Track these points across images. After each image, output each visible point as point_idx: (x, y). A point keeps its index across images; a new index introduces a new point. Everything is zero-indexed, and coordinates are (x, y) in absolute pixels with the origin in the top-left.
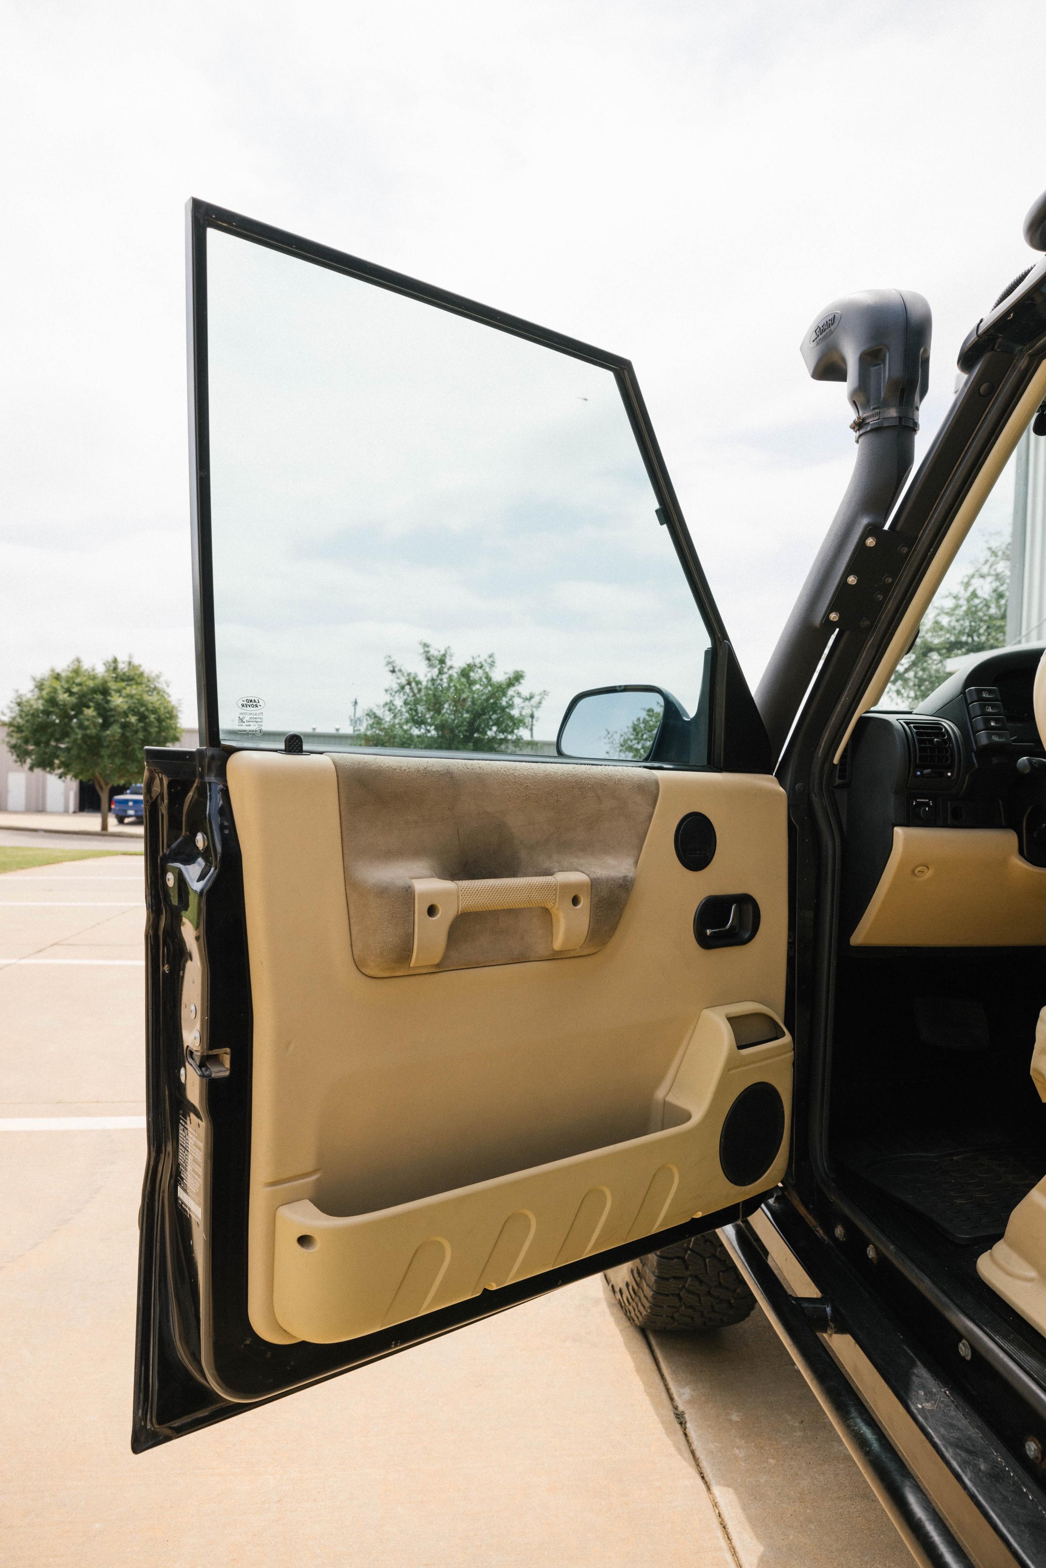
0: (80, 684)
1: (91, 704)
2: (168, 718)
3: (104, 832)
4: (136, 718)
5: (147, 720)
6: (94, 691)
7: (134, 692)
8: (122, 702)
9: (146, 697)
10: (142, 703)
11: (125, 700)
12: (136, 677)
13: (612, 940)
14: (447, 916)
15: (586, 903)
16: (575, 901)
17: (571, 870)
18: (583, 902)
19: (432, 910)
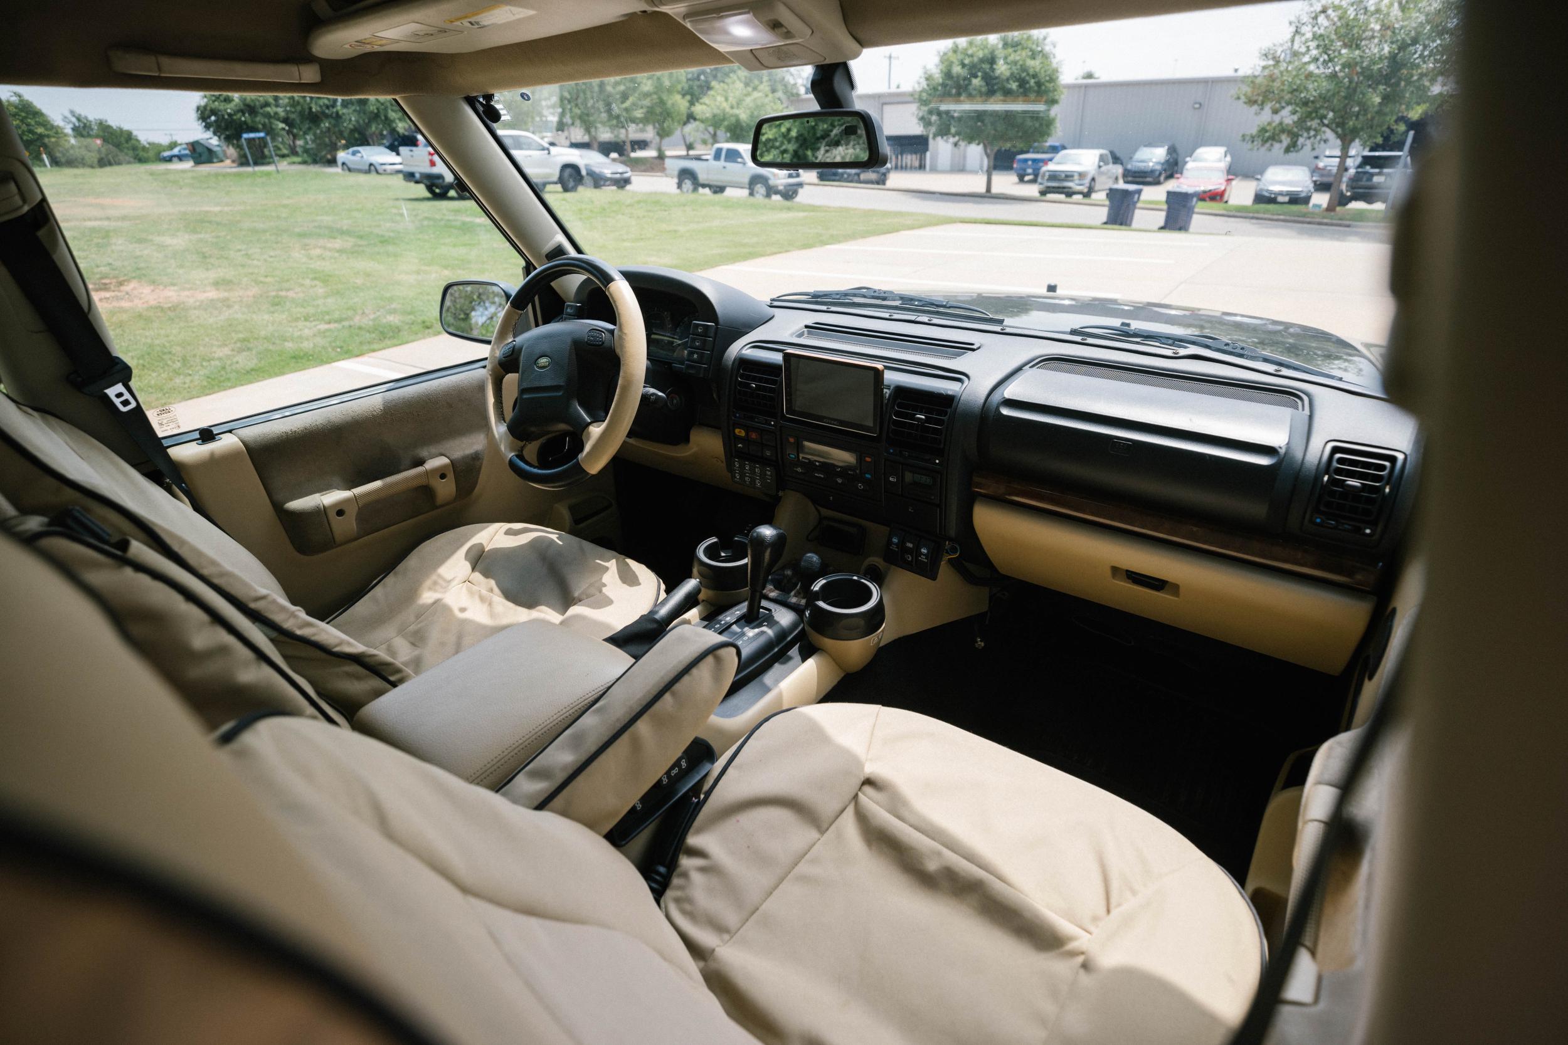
0: (972, 56)
1: (980, 74)
2: (1047, 81)
3: (988, 194)
4: (1017, 84)
5: (1028, 86)
6: (982, 61)
7: (1018, 58)
8: (1005, 70)
9: (1030, 63)
10: (1024, 69)
11: (1009, 66)
12: (1023, 42)
13: (476, 489)
14: (352, 513)
15: (451, 476)
16: (443, 476)
17: (437, 456)
18: (448, 476)
19: (340, 513)
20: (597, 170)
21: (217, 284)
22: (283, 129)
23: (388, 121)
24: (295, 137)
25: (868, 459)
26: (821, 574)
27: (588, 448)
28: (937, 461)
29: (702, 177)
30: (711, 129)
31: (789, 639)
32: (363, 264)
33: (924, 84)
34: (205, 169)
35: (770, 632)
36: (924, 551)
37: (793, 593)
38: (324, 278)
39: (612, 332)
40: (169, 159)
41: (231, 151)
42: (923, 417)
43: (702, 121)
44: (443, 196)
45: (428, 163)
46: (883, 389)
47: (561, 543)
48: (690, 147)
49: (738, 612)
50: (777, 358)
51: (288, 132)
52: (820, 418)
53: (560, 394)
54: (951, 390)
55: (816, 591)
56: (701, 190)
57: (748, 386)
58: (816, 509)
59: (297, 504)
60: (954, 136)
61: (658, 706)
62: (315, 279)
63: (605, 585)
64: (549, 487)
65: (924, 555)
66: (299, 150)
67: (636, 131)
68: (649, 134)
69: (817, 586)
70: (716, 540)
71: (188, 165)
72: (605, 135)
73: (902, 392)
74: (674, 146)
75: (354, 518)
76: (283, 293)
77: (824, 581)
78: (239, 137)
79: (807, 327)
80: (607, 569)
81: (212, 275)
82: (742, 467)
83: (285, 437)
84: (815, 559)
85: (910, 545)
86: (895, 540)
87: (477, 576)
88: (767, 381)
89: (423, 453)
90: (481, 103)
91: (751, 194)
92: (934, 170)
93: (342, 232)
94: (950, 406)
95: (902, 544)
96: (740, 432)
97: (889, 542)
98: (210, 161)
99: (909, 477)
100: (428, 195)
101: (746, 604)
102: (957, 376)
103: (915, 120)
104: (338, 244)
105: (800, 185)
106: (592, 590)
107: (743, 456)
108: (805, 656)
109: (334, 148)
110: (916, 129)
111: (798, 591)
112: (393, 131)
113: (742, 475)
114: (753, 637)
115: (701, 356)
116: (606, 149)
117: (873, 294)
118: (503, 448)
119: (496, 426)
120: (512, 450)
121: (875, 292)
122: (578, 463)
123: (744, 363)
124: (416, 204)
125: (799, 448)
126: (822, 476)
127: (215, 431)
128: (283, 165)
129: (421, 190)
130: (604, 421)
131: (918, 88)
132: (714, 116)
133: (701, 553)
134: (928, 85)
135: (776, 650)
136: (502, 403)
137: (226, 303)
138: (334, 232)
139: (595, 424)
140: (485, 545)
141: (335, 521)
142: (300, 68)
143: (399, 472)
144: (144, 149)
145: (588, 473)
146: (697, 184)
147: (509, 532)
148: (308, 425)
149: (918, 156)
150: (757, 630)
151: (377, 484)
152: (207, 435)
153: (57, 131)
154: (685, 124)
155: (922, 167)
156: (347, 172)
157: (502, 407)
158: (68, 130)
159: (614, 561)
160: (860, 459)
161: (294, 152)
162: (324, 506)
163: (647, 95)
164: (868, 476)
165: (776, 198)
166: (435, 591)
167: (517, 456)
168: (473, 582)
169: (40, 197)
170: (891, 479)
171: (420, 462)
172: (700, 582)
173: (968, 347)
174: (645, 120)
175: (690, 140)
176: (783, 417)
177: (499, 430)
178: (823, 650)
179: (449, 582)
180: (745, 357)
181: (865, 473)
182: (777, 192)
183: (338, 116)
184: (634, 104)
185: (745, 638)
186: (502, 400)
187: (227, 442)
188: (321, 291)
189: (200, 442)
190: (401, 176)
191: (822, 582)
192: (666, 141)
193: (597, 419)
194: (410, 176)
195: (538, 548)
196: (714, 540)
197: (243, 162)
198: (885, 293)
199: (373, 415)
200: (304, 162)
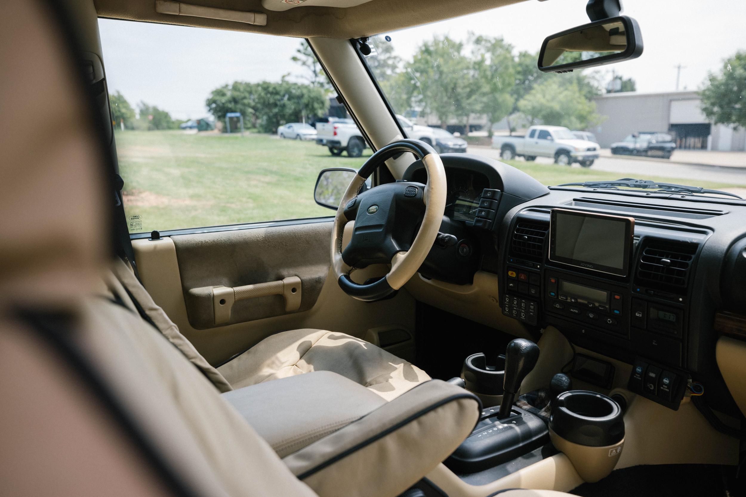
13: (316, 305)
14: (230, 303)
15: (299, 291)
16: (294, 290)
17: (293, 276)
18: (298, 291)
19: (223, 302)
20: (443, 142)
21: (192, 197)
22: (251, 113)
23: (313, 109)
24: (257, 118)
25: (617, 297)
26: (569, 389)
27: (394, 269)
28: (681, 299)
29: (519, 149)
30: (530, 118)
31: (534, 439)
32: (280, 192)
33: (708, 83)
34: (203, 134)
35: (518, 430)
36: (666, 381)
37: (544, 409)
38: (254, 198)
39: (423, 188)
40: (184, 128)
41: (220, 125)
42: (669, 261)
43: (524, 112)
44: (338, 155)
45: (332, 133)
46: (633, 239)
47: (366, 348)
48: (512, 130)
49: (493, 411)
50: (547, 217)
51: (254, 114)
52: (578, 262)
53: (381, 230)
54: (695, 239)
55: (561, 400)
56: (517, 158)
57: (521, 237)
58: (572, 347)
59: (197, 291)
60: (734, 122)
61: (405, 429)
62: (249, 198)
63: (391, 378)
64: (363, 298)
65: (666, 385)
66: (258, 125)
67: (474, 119)
68: (484, 120)
69: (562, 397)
70: (483, 355)
71: (194, 131)
72: (453, 121)
73: (648, 240)
74: (501, 129)
75: (230, 309)
76: (228, 205)
77: (570, 394)
78: (224, 116)
79: (574, 200)
80: (396, 369)
81: (191, 191)
82: (511, 302)
83: (200, 244)
84: (564, 379)
85: (652, 375)
86: (639, 370)
87: (303, 362)
88: (537, 234)
89: (284, 272)
90: (360, 43)
91: (556, 162)
92: (715, 149)
93: (272, 172)
94: (694, 252)
95: (645, 374)
96: (512, 274)
97: (634, 372)
98: (206, 129)
99: (653, 313)
100: (329, 153)
101: (499, 406)
102: (703, 230)
103: (699, 111)
104: (267, 179)
105: (596, 157)
106: (381, 379)
107: (512, 293)
108: (545, 455)
109: (278, 124)
110: (700, 118)
111: (548, 408)
112: (315, 115)
113: (511, 308)
114: (502, 429)
115: (488, 213)
116: (452, 129)
117: (635, 183)
118: (336, 270)
119: (335, 254)
120: (342, 271)
121: (637, 182)
122: (386, 280)
123: (520, 220)
124: (321, 159)
125: (558, 287)
126: (577, 311)
127: (161, 235)
128: (247, 134)
129: (326, 150)
130: (407, 251)
131: (703, 88)
132: (534, 108)
133: (469, 362)
134: (712, 85)
135: (521, 445)
136: (341, 241)
137: (195, 208)
138: (267, 172)
139: (401, 252)
140: (313, 344)
141: (219, 307)
142: (255, 14)
143: (265, 281)
144: (173, 123)
145: (392, 289)
146: (515, 154)
147: (330, 337)
148: (215, 239)
149: (701, 139)
150: (506, 425)
151: (250, 287)
152: (155, 236)
153: (132, 111)
154: (511, 114)
155: (704, 147)
156: (282, 138)
157: (341, 243)
158: (137, 111)
159: (402, 365)
160: (610, 298)
161: (254, 126)
162: (213, 294)
163: (484, 94)
164: (617, 312)
165: (576, 166)
166: (272, 368)
167: (345, 276)
168: (299, 366)
169: (103, 77)
170: (637, 315)
171: (281, 278)
172: (465, 382)
173: (718, 214)
174: (482, 111)
175: (513, 125)
176: (548, 262)
177: (336, 257)
178: (564, 453)
179: (282, 363)
180: (522, 216)
181: (614, 310)
182: (576, 161)
183: (284, 106)
184: (476, 100)
185: (495, 429)
186: (342, 239)
187: (166, 242)
188: (251, 205)
189: (151, 239)
190: (314, 142)
191: (567, 394)
192: (496, 125)
193: (404, 249)
194: (320, 141)
195: (350, 351)
196: (481, 355)
197: (224, 130)
198: (645, 182)
199: (257, 240)
200: (259, 132)
